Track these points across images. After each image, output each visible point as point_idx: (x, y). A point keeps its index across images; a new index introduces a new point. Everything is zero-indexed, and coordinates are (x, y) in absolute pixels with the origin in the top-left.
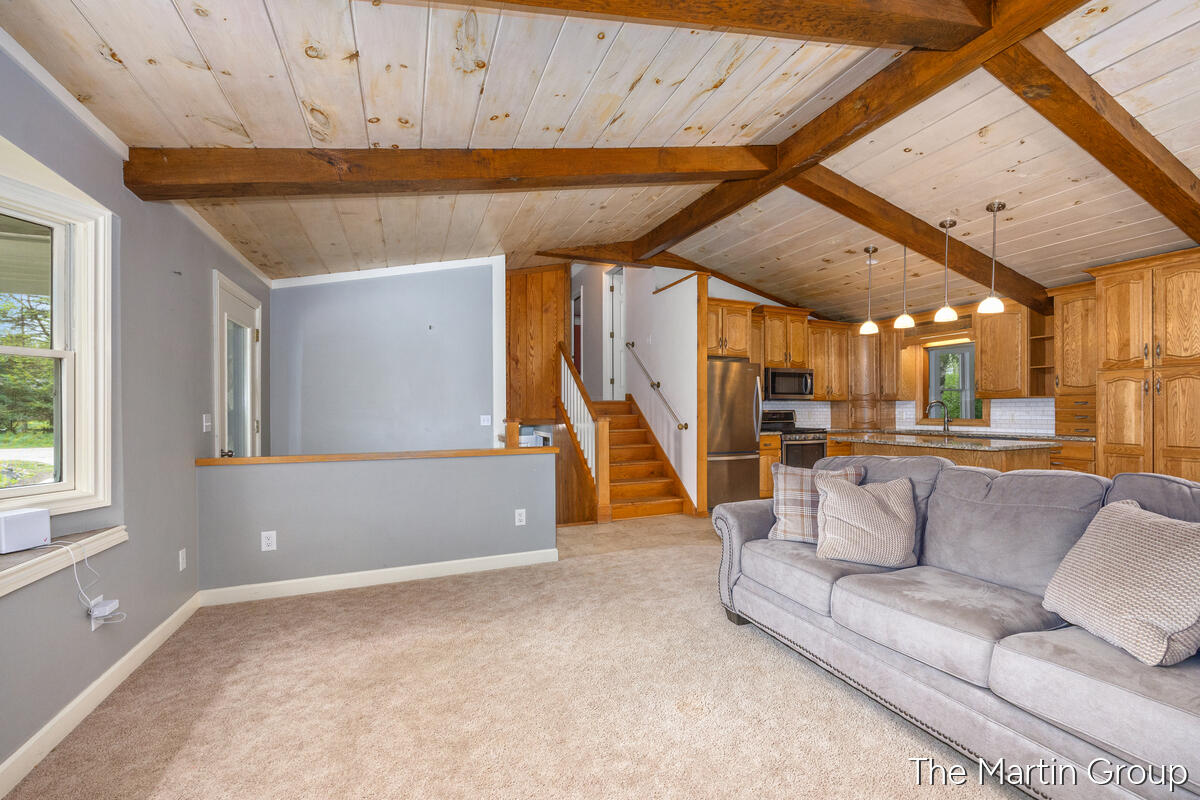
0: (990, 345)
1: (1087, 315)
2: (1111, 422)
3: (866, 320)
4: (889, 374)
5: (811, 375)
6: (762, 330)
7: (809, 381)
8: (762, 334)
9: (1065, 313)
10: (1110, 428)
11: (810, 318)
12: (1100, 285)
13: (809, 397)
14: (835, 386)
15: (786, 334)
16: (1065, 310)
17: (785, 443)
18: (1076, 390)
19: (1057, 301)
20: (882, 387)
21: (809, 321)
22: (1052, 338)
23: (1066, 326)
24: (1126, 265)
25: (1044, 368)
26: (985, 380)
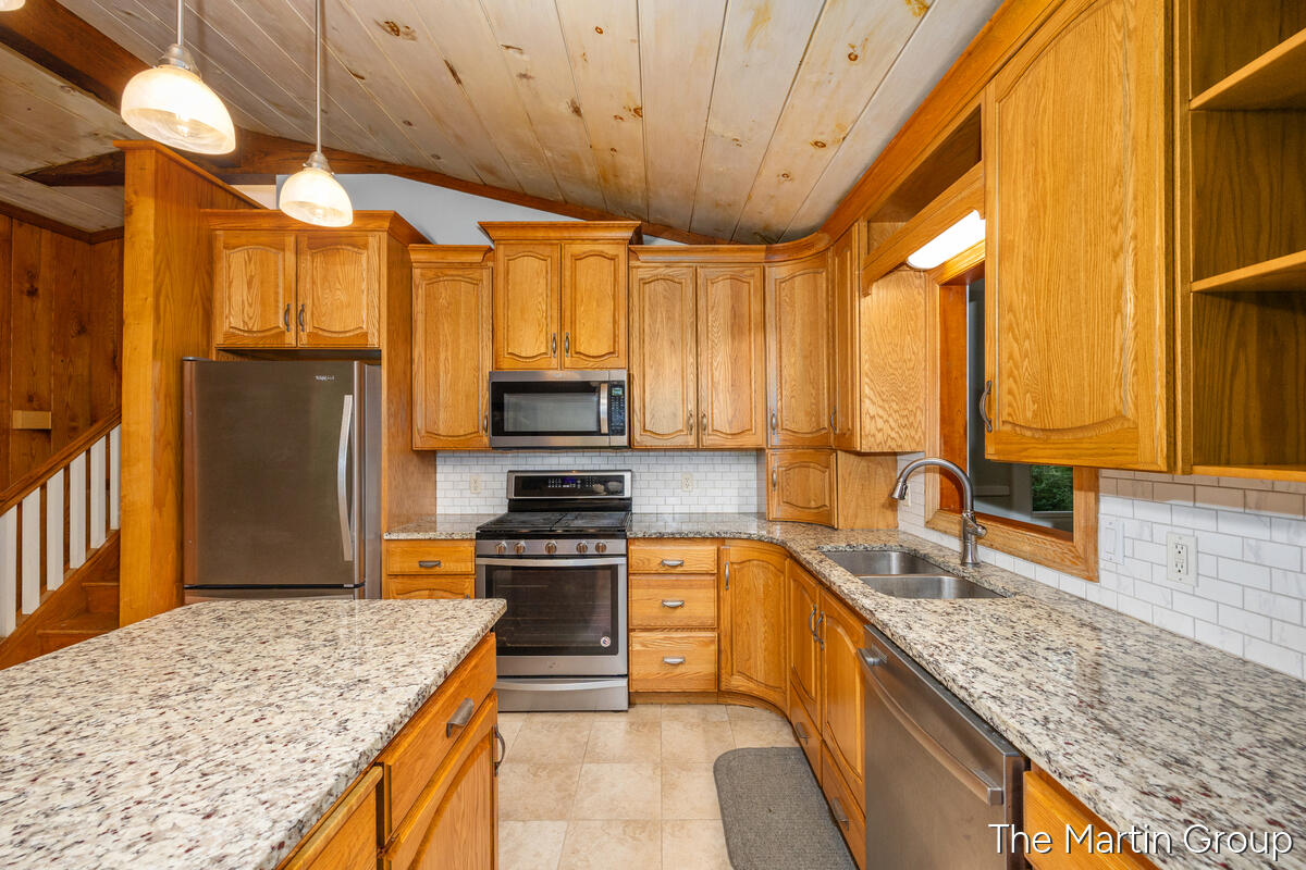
5: (617, 384)
17: (483, 562)
20: (835, 412)
21: (632, 252)
26: (1011, 375)
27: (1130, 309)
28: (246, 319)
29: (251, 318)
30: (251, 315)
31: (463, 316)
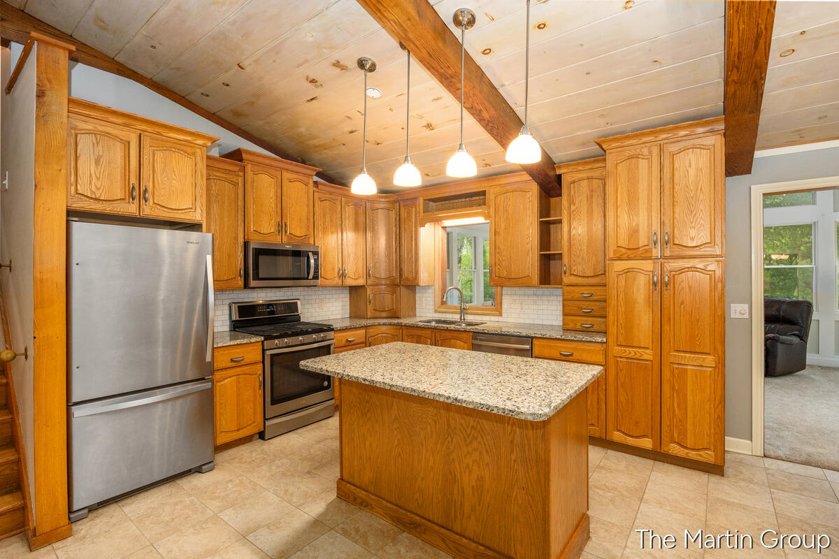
0: (503, 226)
1: (592, 197)
2: (621, 321)
3: (361, 171)
4: (408, 254)
5: (316, 253)
6: (241, 185)
7: (312, 261)
8: (241, 191)
9: (572, 193)
10: (620, 328)
11: (316, 179)
12: (611, 159)
13: (312, 282)
14: (350, 269)
15: (281, 198)
16: (572, 190)
17: (268, 353)
18: (580, 280)
19: (565, 181)
20: (401, 270)
21: (315, 183)
22: (560, 222)
23: (573, 208)
24: (636, 136)
25: (549, 255)
26: (499, 265)
27: (530, 255)
28: (94, 189)
29: (98, 189)
30: (98, 187)
31: (226, 204)
